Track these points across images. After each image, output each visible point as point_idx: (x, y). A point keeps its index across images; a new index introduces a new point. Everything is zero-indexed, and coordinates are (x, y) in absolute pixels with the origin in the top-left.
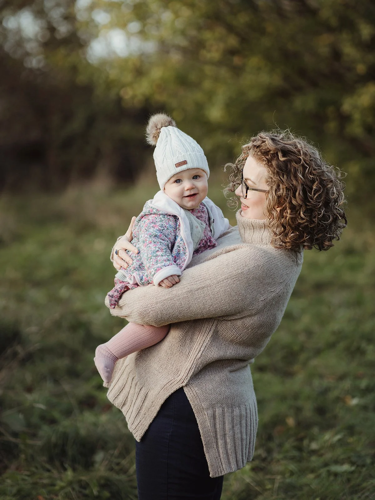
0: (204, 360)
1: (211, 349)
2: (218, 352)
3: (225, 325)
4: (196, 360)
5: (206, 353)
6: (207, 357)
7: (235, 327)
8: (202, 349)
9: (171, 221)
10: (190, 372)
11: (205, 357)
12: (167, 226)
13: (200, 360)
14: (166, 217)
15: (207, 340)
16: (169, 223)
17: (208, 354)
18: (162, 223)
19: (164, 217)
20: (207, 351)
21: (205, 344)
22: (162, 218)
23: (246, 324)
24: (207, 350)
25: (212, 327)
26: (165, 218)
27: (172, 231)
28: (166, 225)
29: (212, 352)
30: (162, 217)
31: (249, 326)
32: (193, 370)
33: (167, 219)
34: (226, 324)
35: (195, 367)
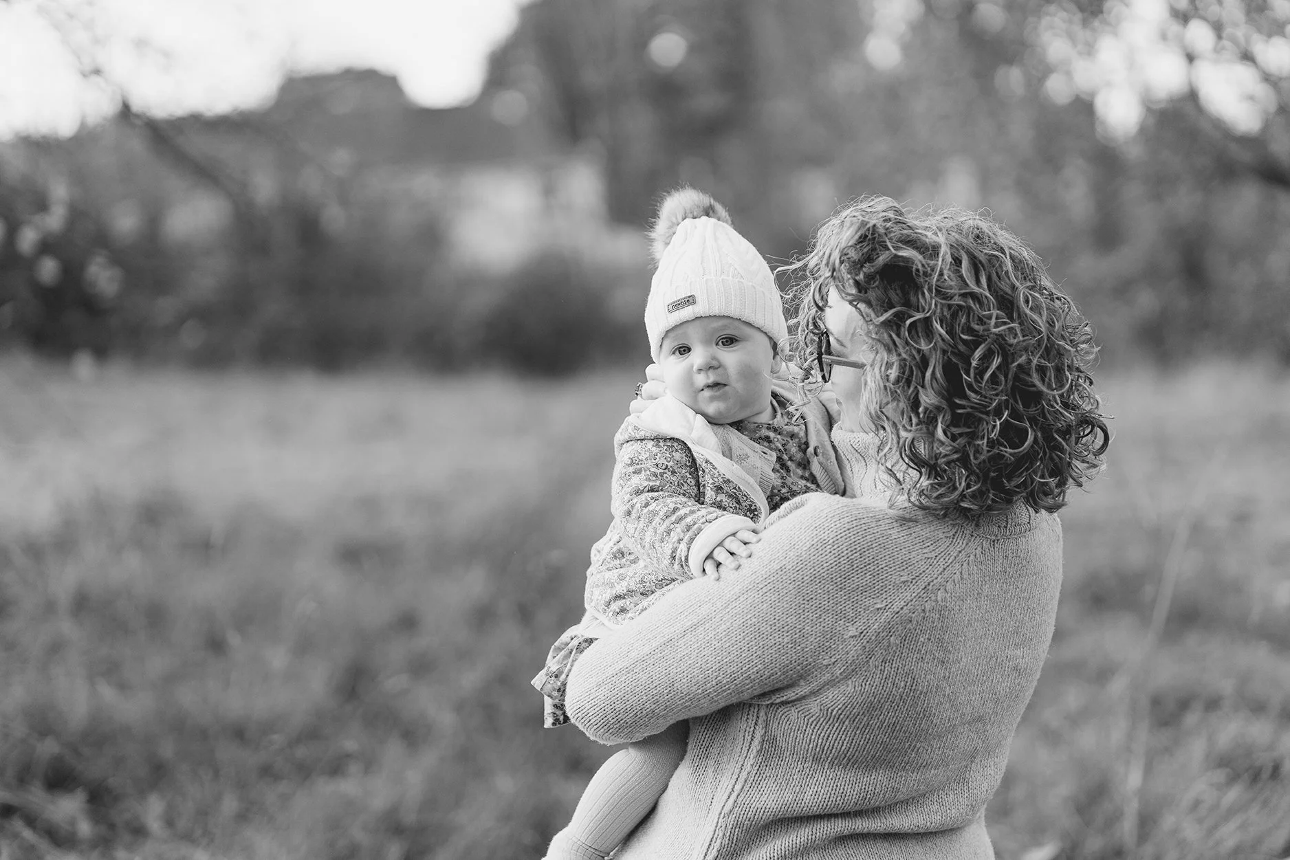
0: (741, 816)
1: (759, 787)
2: (778, 793)
3: (786, 720)
4: (722, 816)
5: (747, 796)
6: (748, 806)
7: (811, 721)
8: (738, 787)
9: (677, 451)
10: (711, 848)
11: (744, 809)
12: (669, 464)
13: (732, 817)
14: (662, 444)
15: (749, 764)
16: (673, 456)
17: (752, 801)
18: (656, 461)
19: (657, 446)
20: (749, 794)
21: (744, 775)
22: (654, 448)
23: (832, 708)
24: (750, 790)
25: (757, 728)
26: (660, 447)
27: (688, 474)
28: (666, 463)
29: (762, 794)
30: (653, 446)
31: (840, 712)
32: (719, 841)
33: (666, 447)
34: (788, 717)
35: (721, 835)
